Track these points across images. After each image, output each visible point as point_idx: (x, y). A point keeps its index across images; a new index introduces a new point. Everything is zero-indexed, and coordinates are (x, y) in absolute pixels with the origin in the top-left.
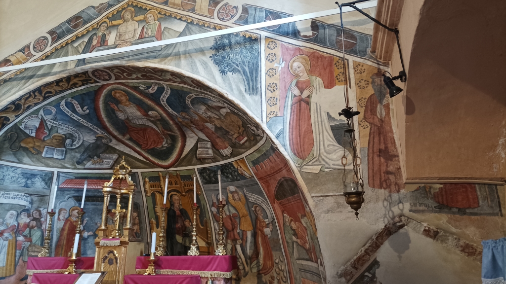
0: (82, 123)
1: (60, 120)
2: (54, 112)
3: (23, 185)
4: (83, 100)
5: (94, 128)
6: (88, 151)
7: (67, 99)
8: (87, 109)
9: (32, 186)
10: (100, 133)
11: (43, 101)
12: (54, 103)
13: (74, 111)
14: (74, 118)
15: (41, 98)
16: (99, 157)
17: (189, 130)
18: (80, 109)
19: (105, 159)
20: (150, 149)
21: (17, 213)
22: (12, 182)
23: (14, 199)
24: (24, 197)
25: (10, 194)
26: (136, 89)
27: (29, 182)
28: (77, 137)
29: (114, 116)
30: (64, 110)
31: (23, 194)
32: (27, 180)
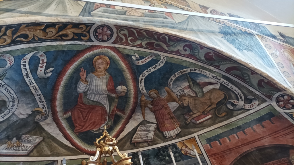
0: (32, 88)
1: (7, 79)
2: (8, 65)
4: (55, 59)
5: (40, 98)
6: (9, 130)
7: (38, 53)
8: (52, 71)
10: (42, 105)
11: (9, 45)
12: (18, 54)
13: (34, 71)
14: (26, 80)
15: (9, 41)
16: (19, 138)
17: (140, 111)
18: (43, 69)
19: (25, 142)
20: (83, 133)
26: (127, 58)
28: (10, 107)
29: (73, 86)
30: (22, 66)
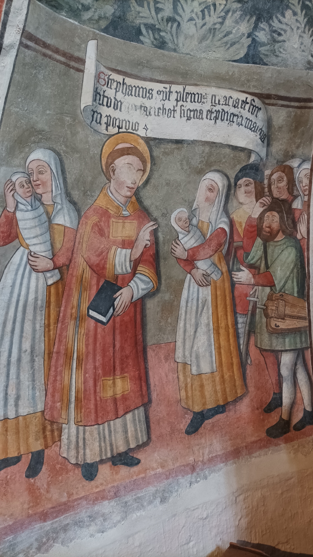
3: (242, 54)
9: (273, 52)
21: (226, 182)
22: (203, 38)
23: (216, 118)
24: (246, 114)
25: (200, 98)
27: (262, 36)
31: (243, 97)
32: (256, 27)
